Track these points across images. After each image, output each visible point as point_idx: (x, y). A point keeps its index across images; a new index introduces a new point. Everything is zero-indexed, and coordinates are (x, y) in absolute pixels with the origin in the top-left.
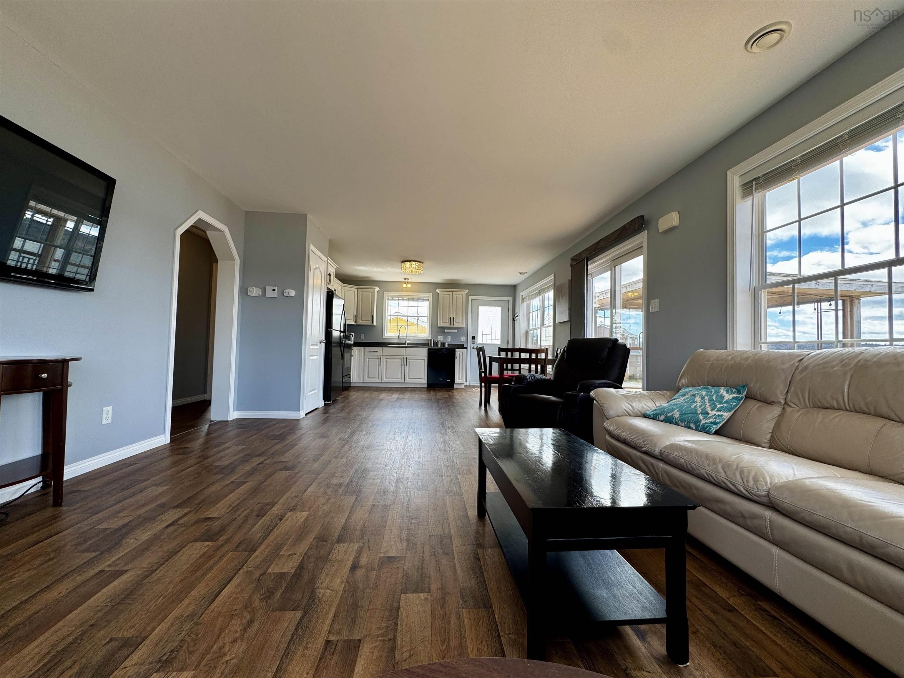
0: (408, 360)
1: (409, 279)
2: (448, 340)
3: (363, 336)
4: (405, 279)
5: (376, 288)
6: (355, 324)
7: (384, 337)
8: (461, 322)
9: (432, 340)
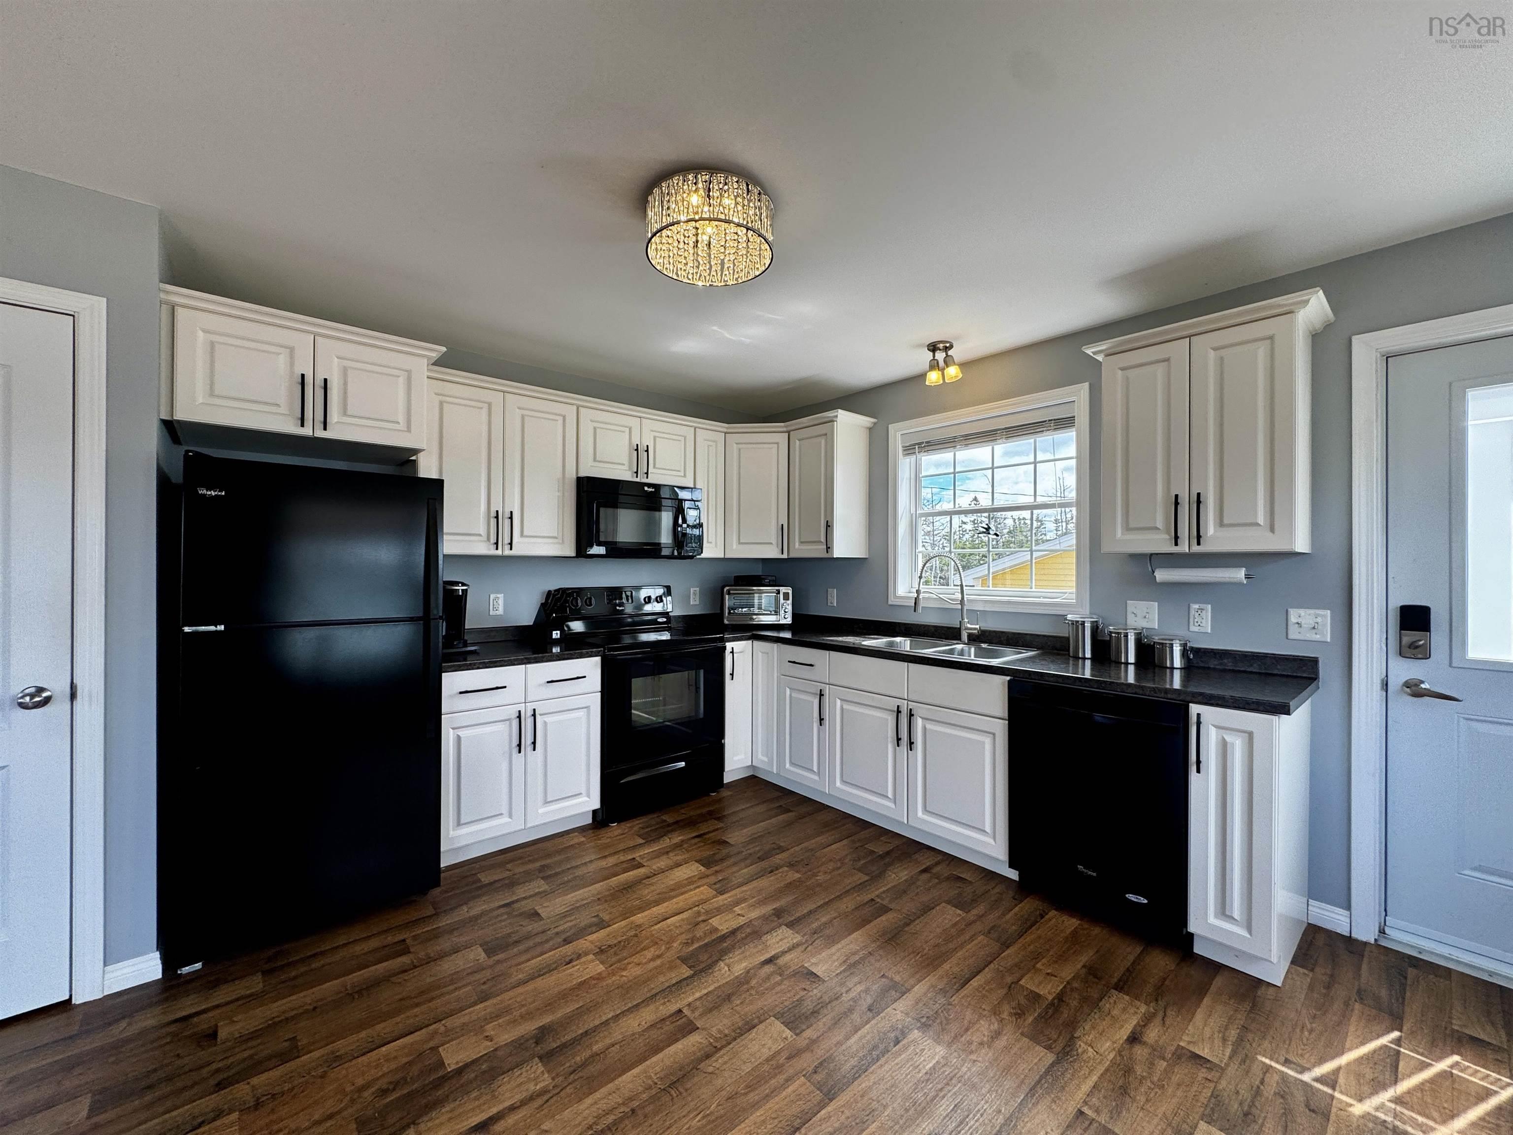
0: (919, 723)
1: (951, 347)
2: (1192, 628)
3: (833, 598)
4: (933, 348)
5: (837, 416)
6: (785, 556)
7: (892, 601)
8: (1261, 520)
9: (1088, 625)
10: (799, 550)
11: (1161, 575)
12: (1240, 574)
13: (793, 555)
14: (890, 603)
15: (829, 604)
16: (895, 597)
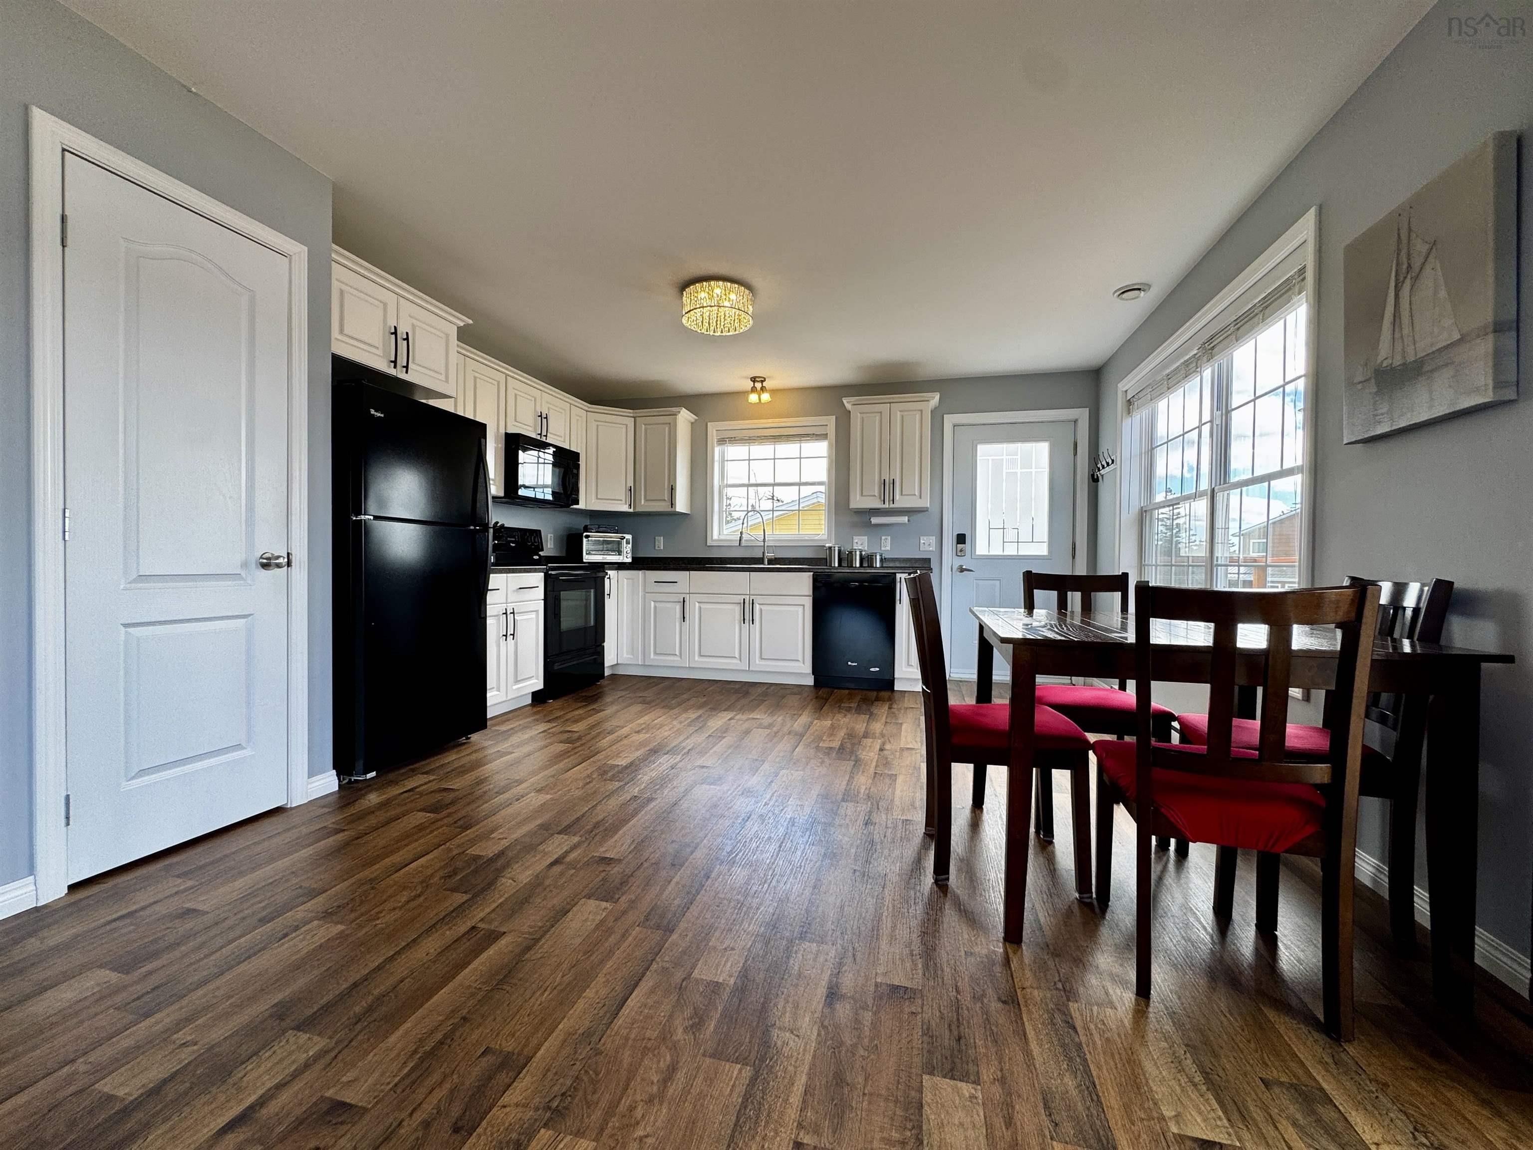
0: (757, 607)
1: (765, 380)
2: (883, 549)
3: (660, 542)
4: (754, 380)
5: (679, 412)
6: (631, 510)
7: (709, 543)
8: (917, 494)
9: (837, 549)
10: (644, 506)
11: (875, 520)
12: (905, 519)
13: (639, 509)
14: (708, 544)
15: (657, 548)
16: (712, 540)
